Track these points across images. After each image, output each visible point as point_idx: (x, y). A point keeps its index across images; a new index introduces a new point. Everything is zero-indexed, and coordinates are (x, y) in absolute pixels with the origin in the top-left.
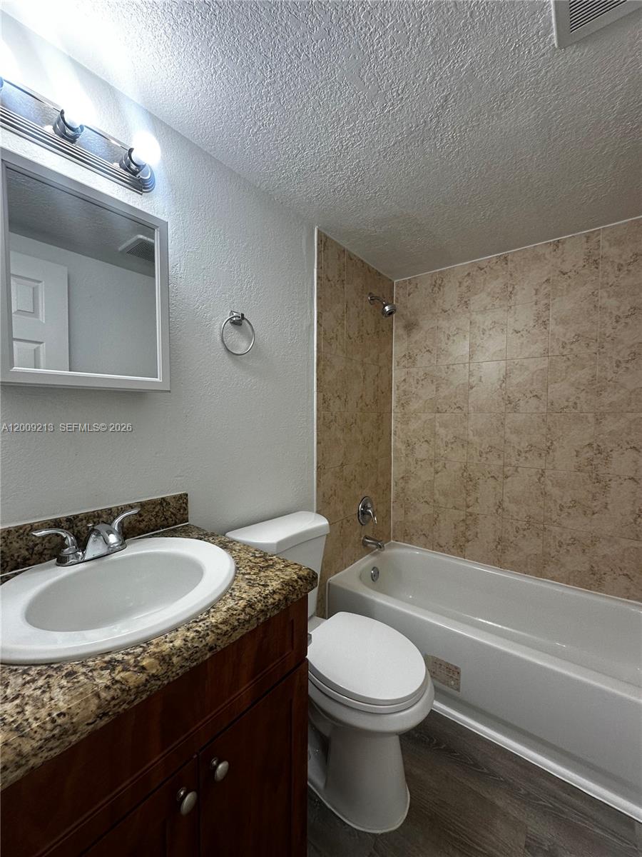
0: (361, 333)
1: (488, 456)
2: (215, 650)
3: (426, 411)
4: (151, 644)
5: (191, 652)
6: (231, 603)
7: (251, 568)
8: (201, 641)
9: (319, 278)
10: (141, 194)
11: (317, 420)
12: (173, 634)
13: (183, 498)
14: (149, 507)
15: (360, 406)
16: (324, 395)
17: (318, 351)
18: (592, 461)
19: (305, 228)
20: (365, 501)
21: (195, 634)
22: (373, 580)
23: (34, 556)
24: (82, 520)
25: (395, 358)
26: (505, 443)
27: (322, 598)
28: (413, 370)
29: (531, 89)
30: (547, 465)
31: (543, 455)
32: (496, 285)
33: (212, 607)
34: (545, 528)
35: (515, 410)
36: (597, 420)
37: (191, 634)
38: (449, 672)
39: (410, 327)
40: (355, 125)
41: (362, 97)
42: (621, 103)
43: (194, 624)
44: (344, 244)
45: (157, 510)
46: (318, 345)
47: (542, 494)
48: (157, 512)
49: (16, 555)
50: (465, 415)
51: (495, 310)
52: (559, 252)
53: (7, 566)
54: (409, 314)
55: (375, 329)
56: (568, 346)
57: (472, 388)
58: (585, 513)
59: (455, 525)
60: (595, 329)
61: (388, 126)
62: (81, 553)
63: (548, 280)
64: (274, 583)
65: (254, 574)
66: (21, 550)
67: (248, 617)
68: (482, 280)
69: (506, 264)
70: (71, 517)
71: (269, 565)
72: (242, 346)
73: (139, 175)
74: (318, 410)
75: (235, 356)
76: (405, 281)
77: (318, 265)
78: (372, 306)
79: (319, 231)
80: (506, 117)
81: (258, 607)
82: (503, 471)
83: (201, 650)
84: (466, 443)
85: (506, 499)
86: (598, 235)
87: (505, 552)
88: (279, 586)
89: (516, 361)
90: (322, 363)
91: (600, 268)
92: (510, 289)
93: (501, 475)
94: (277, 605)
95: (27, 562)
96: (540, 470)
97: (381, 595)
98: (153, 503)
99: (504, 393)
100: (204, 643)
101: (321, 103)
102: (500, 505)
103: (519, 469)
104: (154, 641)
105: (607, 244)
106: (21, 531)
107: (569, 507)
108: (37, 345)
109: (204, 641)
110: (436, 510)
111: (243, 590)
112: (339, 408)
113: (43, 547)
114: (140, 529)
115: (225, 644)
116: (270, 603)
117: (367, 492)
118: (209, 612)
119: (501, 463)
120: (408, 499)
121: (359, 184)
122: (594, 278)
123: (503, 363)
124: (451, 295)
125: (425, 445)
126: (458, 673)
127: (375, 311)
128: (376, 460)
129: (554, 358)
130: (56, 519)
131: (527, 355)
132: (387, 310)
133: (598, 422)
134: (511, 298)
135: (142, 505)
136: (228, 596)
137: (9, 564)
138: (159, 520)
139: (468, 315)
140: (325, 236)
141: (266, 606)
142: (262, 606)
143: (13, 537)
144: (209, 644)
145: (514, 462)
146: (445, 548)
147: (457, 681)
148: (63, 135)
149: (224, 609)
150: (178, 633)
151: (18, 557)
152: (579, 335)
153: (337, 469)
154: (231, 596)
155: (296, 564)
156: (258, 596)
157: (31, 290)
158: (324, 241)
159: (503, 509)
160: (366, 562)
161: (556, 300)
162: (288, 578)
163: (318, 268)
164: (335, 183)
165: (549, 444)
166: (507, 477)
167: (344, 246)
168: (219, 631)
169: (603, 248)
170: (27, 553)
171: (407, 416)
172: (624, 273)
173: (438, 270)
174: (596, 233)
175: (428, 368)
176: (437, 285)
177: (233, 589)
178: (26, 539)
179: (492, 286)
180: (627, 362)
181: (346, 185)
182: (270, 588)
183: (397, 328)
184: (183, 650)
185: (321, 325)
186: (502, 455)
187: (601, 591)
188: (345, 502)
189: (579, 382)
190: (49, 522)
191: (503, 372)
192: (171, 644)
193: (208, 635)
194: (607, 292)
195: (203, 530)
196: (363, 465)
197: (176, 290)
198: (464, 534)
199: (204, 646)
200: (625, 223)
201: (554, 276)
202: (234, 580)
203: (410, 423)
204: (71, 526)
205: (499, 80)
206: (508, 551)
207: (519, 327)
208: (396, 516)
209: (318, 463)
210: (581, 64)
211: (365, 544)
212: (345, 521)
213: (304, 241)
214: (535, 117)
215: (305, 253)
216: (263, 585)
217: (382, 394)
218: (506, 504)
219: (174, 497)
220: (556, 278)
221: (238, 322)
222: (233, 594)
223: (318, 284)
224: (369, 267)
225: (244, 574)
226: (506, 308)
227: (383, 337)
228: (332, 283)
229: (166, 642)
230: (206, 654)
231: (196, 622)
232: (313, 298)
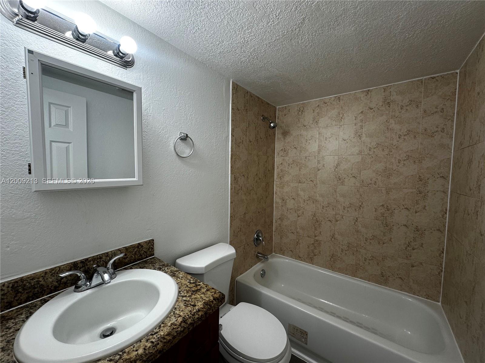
0: (257, 138)
1: (327, 209)
2: (162, 352)
3: (293, 182)
4: (125, 352)
5: (148, 356)
6: (173, 320)
7: (187, 292)
8: (154, 349)
9: (232, 109)
10: (126, 69)
11: (231, 190)
12: (138, 344)
13: (151, 242)
14: (131, 250)
15: (256, 180)
16: (235, 176)
17: (232, 151)
18: (384, 214)
19: (224, 81)
20: (258, 233)
21: (150, 344)
22: (262, 277)
23: (61, 285)
24: (90, 261)
25: (277, 151)
26: (336, 202)
27: (233, 289)
28: (287, 158)
29: (352, 16)
30: (359, 215)
31: (357, 209)
32: (334, 112)
33: (161, 324)
34: (357, 250)
35: (343, 184)
36: (387, 192)
37: (149, 345)
38: (302, 334)
39: (285, 134)
40: (252, 30)
41: (255, 17)
42: (403, 25)
43: (151, 336)
44: (248, 89)
45: (135, 251)
46: (231, 147)
47: (356, 231)
48: (136, 252)
49: (50, 285)
50: (315, 185)
51: (332, 127)
52: (369, 96)
53: (45, 292)
54: (284, 126)
55: (265, 135)
56: (372, 150)
57: (319, 170)
58: (379, 243)
59: (308, 246)
60: (387, 141)
61: (271, 32)
62: (89, 283)
63: (362, 112)
64: (199, 304)
65: (189, 297)
66: (53, 282)
67: (182, 329)
68: (326, 110)
69: (340, 101)
70: (84, 260)
71: (198, 290)
72: (186, 151)
73: (124, 58)
74: (231, 184)
75: (182, 158)
76: (283, 108)
77: (232, 102)
78: (263, 122)
79: (233, 82)
80: (338, 29)
81: (189, 321)
82: (335, 218)
83: (154, 354)
84: (315, 201)
85: (336, 233)
86: (390, 88)
87: (335, 262)
88: (202, 306)
89: (344, 157)
90: (234, 157)
91: (391, 107)
92: (341, 116)
93: (334, 220)
94: (200, 318)
95: (57, 289)
96: (355, 218)
97: (266, 289)
98: (133, 247)
99: (336, 174)
100: (156, 349)
101: (232, 19)
102: (333, 236)
103: (344, 217)
104: (127, 350)
105: (395, 93)
106: (53, 272)
107: (371, 239)
108: (68, 144)
109: (156, 348)
110: (298, 237)
111: (181, 310)
112: (244, 182)
113: (67, 279)
114: (125, 263)
115: (168, 347)
116: (196, 318)
117: (259, 228)
118: (160, 327)
119: (334, 213)
120: (282, 230)
121: (255, 60)
122: (387, 112)
123: (336, 157)
124: (308, 117)
125: (292, 201)
126: (307, 335)
127: (265, 125)
128: (265, 209)
129: (364, 156)
130: (75, 262)
131: (350, 153)
132: (272, 126)
133: (388, 193)
134: (341, 121)
135: (126, 249)
136: (172, 314)
137: (46, 291)
138: (136, 256)
139: (318, 129)
140: (236, 84)
141: (194, 320)
142: (191, 320)
143: (49, 275)
144: (159, 350)
145: (341, 213)
146: (303, 259)
147: (306, 339)
148: (78, 39)
149: (169, 324)
150: (141, 343)
151: (51, 287)
152: (378, 144)
153: (242, 217)
154: (174, 314)
155: (213, 289)
156: (189, 314)
157: (64, 112)
158: (236, 88)
159: (335, 239)
160: (258, 267)
161: (366, 124)
162: (207, 299)
163: (232, 103)
164: (241, 59)
165: (360, 204)
166: (337, 221)
167: (247, 89)
168: (165, 341)
169: (393, 95)
170: (57, 284)
171: (283, 184)
172: (404, 111)
173: (301, 102)
174: (389, 88)
175: (294, 158)
176: (301, 111)
177: (176, 308)
178: (56, 276)
179: (331, 113)
180: (404, 160)
181: (247, 60)
182: (197, 308)
183: (278, 133)
184: (143, 355)
185: (233, 136)
186: (334, 209)
187: (386, 286)
188: (246, 235)
189: (377, 171)
190: (70, 264)
191: (336, 162)
192: (136, 353)
193: (158, 344)
194: (394, 120)
195: (162, 262)
196: (257, 212)
197: (148, 123)
198: (313, 251)
199: (156, 351)
200: (405, 83)
201: (366, 110)
202: (177, 301)
203: (284, 188)
204: (84, 265)
205: (334, 11)
206: (337, 262)
207: (346, 137)
208: (276, 239)
209: (231, 214)
210: (380, 5)
211: (257, 257)
212: (246, 245)
213: (224, 89)
214: (354, 30)
215: (224, 96)
216: (193, 305)
217: (269, 173)
218: (336, 236)
219: (146, 242)
220: (366, 111)
221: (185, 138)
222: (175, 313)
223: (232, 112)
224: (262, 100)
225: (183, 297)
226: (339, 126)
227: (270, 138)
228: (240, 111)
229: (133, 350)
230: (157, 355)
231: (152, 335)
232: (229, 120)
